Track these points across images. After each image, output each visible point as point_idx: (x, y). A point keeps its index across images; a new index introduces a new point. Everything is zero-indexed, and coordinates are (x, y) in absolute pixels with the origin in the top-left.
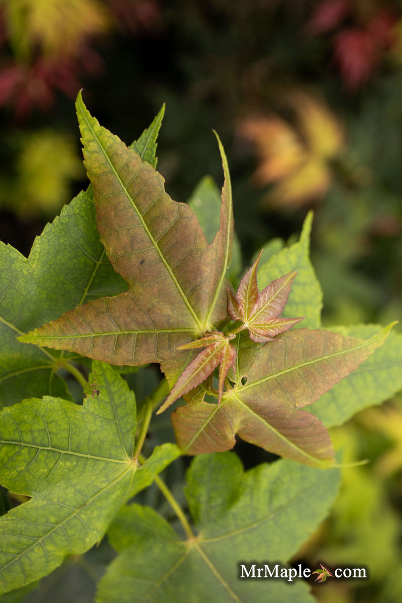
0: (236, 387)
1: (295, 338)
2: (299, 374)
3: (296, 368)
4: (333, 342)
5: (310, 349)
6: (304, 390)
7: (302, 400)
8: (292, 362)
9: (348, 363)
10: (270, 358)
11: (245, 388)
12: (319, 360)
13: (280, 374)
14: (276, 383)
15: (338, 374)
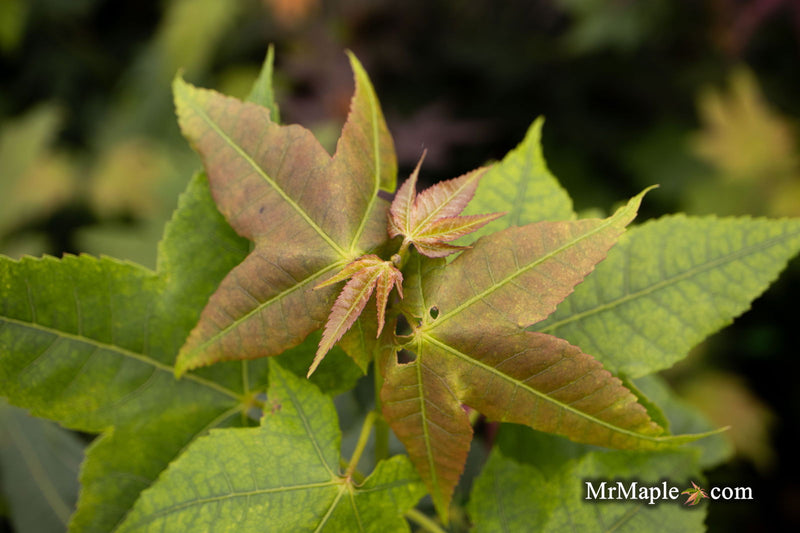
0: (424, 324)
1: (497, 242)
2: (515, 286)
3: (510, 278)
4: (555, 232)
5: (522, 250)
6: (528, 303)
7: (527, 316)
8: (500, 273)
9: (587, 253)
10: (465, 275)
11: (437, 321)
12: (540, 260)
13: (486, 292)
14: (483, 305)
15: (574, 270)
